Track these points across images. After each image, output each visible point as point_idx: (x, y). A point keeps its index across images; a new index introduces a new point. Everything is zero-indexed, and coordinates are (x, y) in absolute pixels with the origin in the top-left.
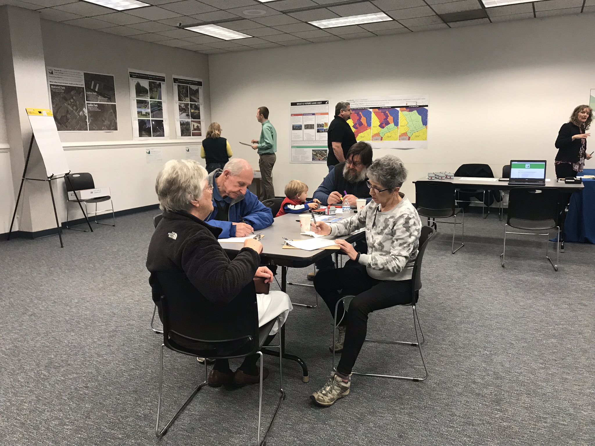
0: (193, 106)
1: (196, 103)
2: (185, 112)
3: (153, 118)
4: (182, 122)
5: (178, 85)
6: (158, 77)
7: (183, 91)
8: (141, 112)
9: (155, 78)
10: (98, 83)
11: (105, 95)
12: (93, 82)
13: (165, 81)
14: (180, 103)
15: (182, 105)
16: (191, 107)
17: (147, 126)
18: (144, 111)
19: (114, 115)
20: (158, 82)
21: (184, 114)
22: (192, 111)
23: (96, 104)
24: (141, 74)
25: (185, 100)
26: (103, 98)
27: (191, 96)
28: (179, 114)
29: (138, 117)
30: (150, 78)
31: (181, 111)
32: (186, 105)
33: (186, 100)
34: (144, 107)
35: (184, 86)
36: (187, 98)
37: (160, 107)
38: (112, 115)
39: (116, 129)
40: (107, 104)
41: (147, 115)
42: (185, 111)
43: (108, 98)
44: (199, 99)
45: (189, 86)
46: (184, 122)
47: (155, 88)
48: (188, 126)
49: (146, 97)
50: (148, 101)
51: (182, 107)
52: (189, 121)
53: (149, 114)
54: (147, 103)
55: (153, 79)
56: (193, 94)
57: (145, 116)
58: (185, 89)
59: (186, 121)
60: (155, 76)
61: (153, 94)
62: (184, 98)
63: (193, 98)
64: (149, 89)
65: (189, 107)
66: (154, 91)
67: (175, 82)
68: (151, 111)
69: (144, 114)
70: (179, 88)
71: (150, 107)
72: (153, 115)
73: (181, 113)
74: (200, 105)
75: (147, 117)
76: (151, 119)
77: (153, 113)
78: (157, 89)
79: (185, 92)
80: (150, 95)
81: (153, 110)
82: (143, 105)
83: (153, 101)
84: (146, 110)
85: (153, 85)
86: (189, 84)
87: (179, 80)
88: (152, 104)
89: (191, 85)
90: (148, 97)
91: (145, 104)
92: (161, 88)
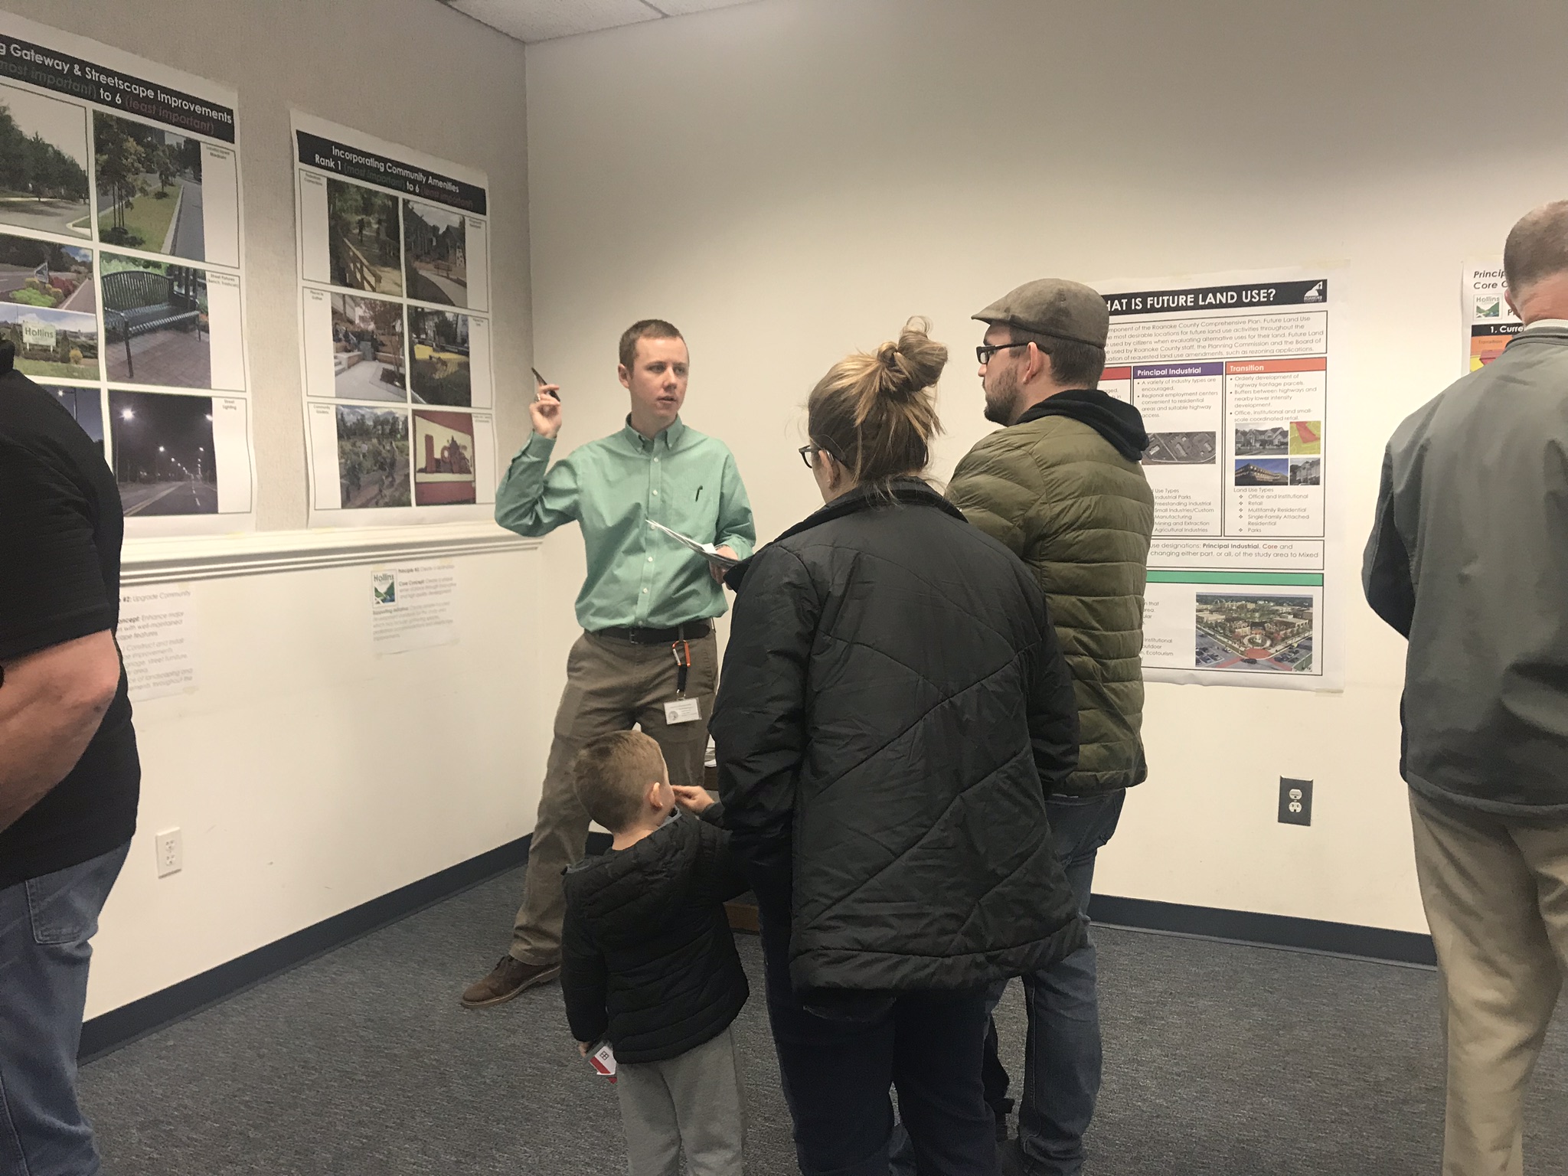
0: (430, 326)
2: (375, 359)
3: (131, 378)
4: (350, 418)
6: (174, 102)
7: (362, 224)
9: (145, 99)
13: (229, 140)
14: (343, 296)
15: (358, 312)
16: (415, 329)
20: (175, 132)
21: (369, 371)
22: (423, 352)
27: (417, 264)
28: (333, 369)
30: (106, 95)
31: (347, 351)
33: (386, 285)
34: (44, 291)
35: (377, 193)
36: (388, 275)
41: (75, 352)
42: (377, 348)
44: (464, 285)
45: (406, 202)
46: (363, 416)
47: (150, 171)
48: (391, 443)
49: (70, 225)
50: (90, 253)
51: (357, 321)
52: (399, 414)
53: (90, 351)
54: (67, 270)
55: (135, 104)
56: (429, 253)
57: (47, 359)
58: (376, 215)
59: (376, 411)
60: (155, 87)
61: (127, 211)
62: (372, 268)
63: (427, 272)
64: (96, 171)
65: (404, 326)
66: (143, 190)
67: (306, 158)
68: (107, 330)
69: (45, 349)
70: (338, 204)
71: (105, 305)
72: (124, 362)
73: (345, 365)
74: (471, 323)
75: (74, 370)
76: (105, 385)
77: (122, 346)
78: (165, 183)
79: (378, 231)
80: (102, 213)
81: (127, 325)
82: (33, 276)
83: (134, 261)
84: (64, 316)
85: (131, 144)
86: (406, 190)
87: (335, 152)
88: (126, 280)
89: (420, 195)
90: (89, 225)
91: (56, 274)
92: (198, 179)
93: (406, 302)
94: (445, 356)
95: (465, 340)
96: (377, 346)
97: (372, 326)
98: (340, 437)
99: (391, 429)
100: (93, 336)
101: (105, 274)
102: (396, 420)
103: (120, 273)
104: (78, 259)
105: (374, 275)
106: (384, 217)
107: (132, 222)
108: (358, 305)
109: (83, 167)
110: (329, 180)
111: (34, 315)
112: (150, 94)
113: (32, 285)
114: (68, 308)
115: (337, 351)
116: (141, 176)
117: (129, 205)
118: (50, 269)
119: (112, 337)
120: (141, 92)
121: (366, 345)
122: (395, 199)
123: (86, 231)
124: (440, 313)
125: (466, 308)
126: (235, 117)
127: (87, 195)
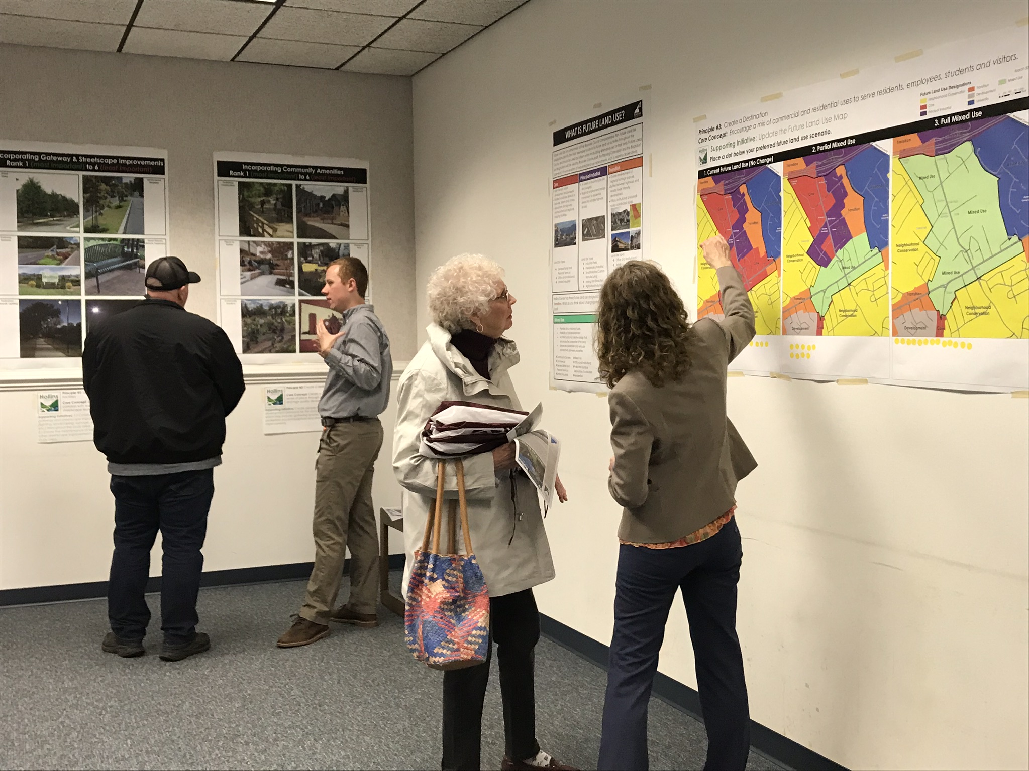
0: (316, 253)
1: (333, 243)
2: (271, 273)
3: (99, 293)
4: (251, 306)
5: (239, 183)
6: (128, 162)
7: (263, 203)
8: (39, 277)
9: (113, 164)
13: (163, 173)
14: (248, 242)
15: (259, 249)
16: (304, 255)
17: (59, 323)
18: (50, 273)
20: (130, 176)
21: (267, 280)
22: (308, 267)
24: (47, 154)
25: (275, 230)
27: (306, 219)
28: (239, 281)
29: (20, 294)
30: (89, 167)
31: (250, 270)
32: (280, 248)
33: (279, 233)
34: (53, 257)
35: (275, 184)
36: (283, 228)
37: (136, 256)
41: (70, 284)
44: (348, 226)
45: (299, 186)
46: (262, 305)
47: (113, 197)
48: (282, 319)
49: (68, 228)
50: (78, 239)
51: (258, 255)
52: (287, 302)
53: (76, 282)
54: (67, 248)
55: (107, 167)
56: (316, 211)
57: (54, 288)
58: (275, 196)
59: (271, 302)
60: (117, 158)
61: (100, 218)
62: (271, 225)
63: (316, 223)
64: (84, 201)
65: (294, 254)
66: (109, 207)
67: (224, 175)
68: (86, 273)
69: (53, 284)
70: (246, 193)
71: (85, 261)
72: (95, 286)
73: (249, 277)
74: (352, 245)
75: (67, 291)
76: (83, 298)
77: (95, 280)
78: (121, 200)
79: (275, 204)
80: (86, 220)
81: (98, 269)
82: (49, 253)
83: (103, 239)
84: (63, 268)
85: (103, 186)
86: (299, 179)
87: (244, 167)
88: (98, 249)
89: (310, 180)
90: (78, 226)
91: (58, 251)
92: (142, 196)
93: (297, 240)
96: (273, 266)
97: (269, 256)
98: (245, 316)
99: (281, 311)
100: (78, 276)
101: (87, 247)
102: (285, 306)
103: (95, 246)
104: (72, 242)
105: (272, 228)
106: (280, 196)
107: (102, 222)
109: (76, 201)
111: (48, 270)
112: (115, 161)
113: (48, 256)
114: (67, 264)
115: (243, 271)
116: (108, 200)
117: (101, 214)
118: (58, 248)
119: (88, 275)
120: (109, 161)
121: (265, 267)
122: (290, 185)
123: (77, 229)
124: (327, 244)
125: (348, 239)
126: (166, 162)
127: (79, 213)
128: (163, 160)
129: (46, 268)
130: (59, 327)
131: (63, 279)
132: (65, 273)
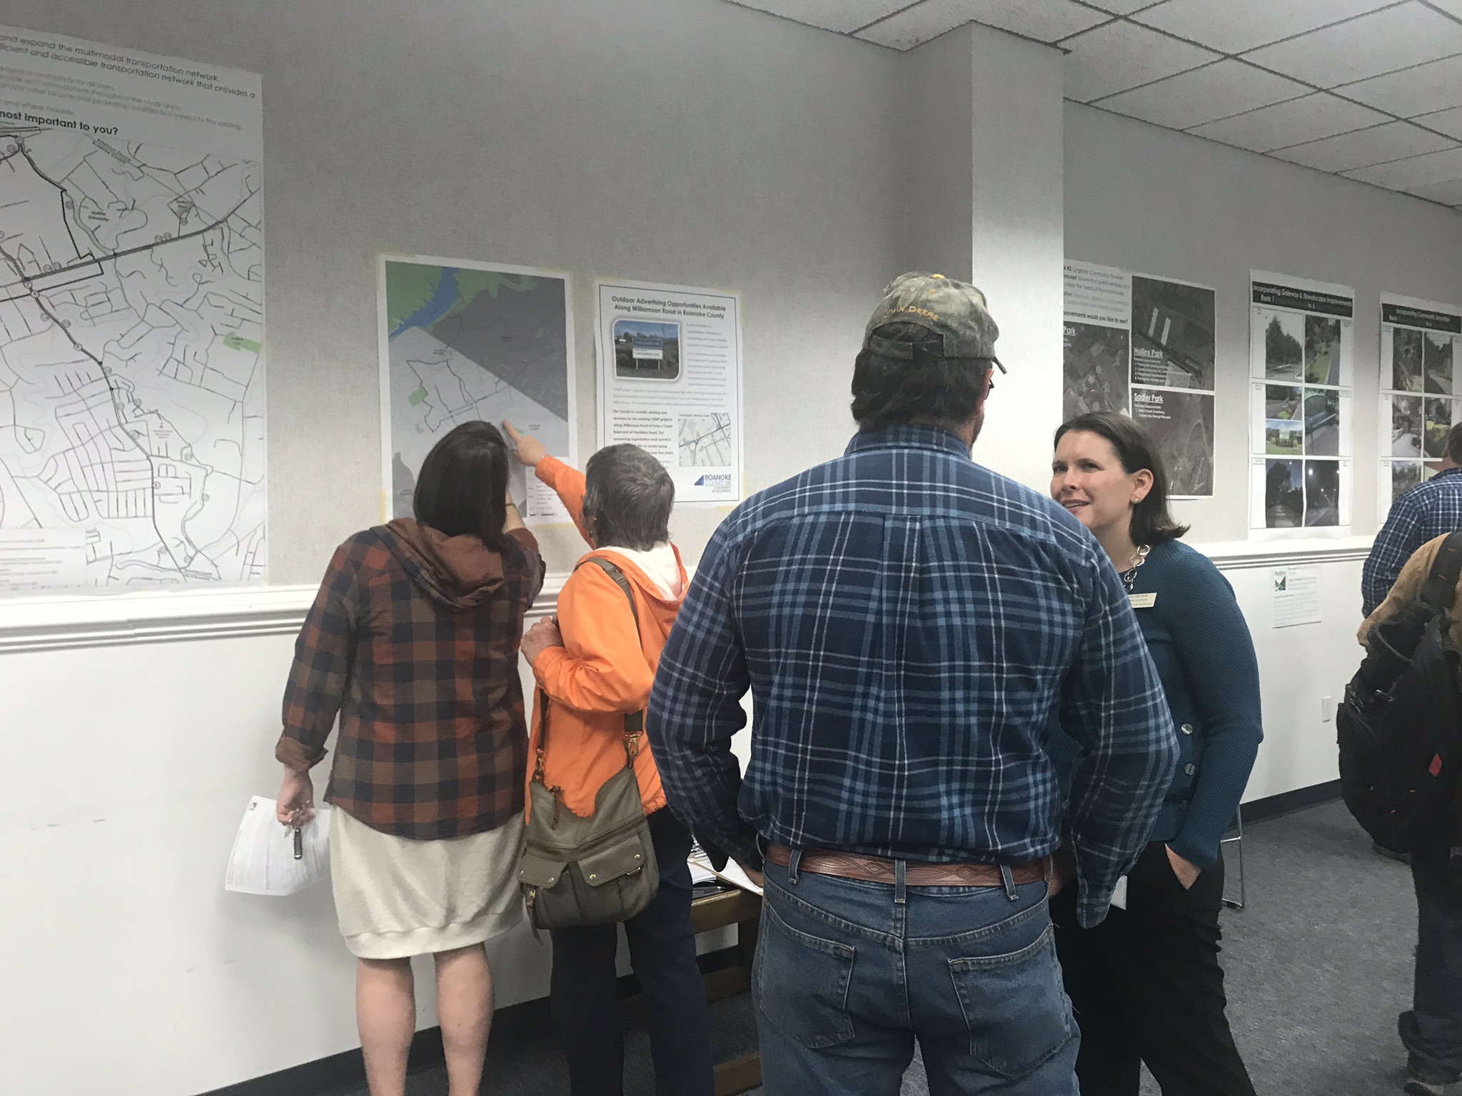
1: (1442, 399)
2: (1410, 431)
3: (1312, 453)
4: (1398, 469)
6: (1333, 302)
7: (1407, 351)
9: (1323, 303)
10: (1170, 318)
11: (1187, 362)
12: (1156, 311)
14: (1397, 396)
15: (1403, 404)
16: (1427, 412)
17: (1289, 487)
19: (1205, 439)
20: (1332, 318)
21: (1407, 438)
22: (1431, 425)
23: (1158, 393)
24: (1287, 289)
25: (1412, 384)
26: (1182, 373)
27: (1429, 372)
28: (1392, 440)
29: (1266, 453)
30: (1309, 305)
31: (1399, 427)
32: (1415, 403)
33: (1415, 387)
34: (1287, 411)
35: (1412, 331)
36: (1416, 379)
37: (1334, 411)
38: (1199, 437)
39: (1207, 491)
40: (1191, 395)
41: (1295, 441)
42: (1410, 426)
43: (1195, 371)
44: (1450, 380)
45: (1426, 334)
46: (1403, 467)
47: (1323, 340)
49: (1296, 377)
50: (1301, 389)
51: (1403, 410)
52: (1418, 465)
53: (1300, 439)
54: (1294, 399)
55: (1319, 307)
57: (1286, 446)
58: (1413, 345)
59: (1408, 464)
60: (1326, 296)
61: (1313, 365)
62: (1409, 377)
63: (1434, 376)
64: (1305, 344)
65: (1422, 411)
66: (1320, 353)
67: (1386, 319)
68: (1306, 428)
69: (1286, 441)
70: (1397, 342)
71: (1305, 415)
72: (1311, 444)
73: (1397, 435)
74: (1453, 402)
75: (1294, 450)
76: (1304, 458)
77: (1310, 436)
78: (1328, 346)
79: (1413, 354)
80: (1306, 368)
81: (1312, 424)
82: (1284, 405)
83: (1315, 390)
84: (1292, 423)
85: (1317, 329)
86: (1426, 327)
87: (1398, 311)
88: (1311, 400)
89: (1432, 328)
90: (1300, 375)
91: (1291, 402)
92: (1339, 341)
93: (1424, 395)
94: (1441, 426)
95: (1450, 416)
96: (1411, 423)
97: (1409, 412)
98: (1394, 479)
99: (1413, 473)
100: (1301, 433)
101: (1307, 398)
102: (1416, 468)
103: (1311, 397)
104: (1297, 393)
105: (1410, 381)
106: (1416, 345)
107: (1317, 372)
108: (1403, 400)
109: (1300, 344)
110: (1395, 329)
111: (1283, 424)
112: (1325, 300)
113: (1283, 409)
114: (1294, 419)
115: (1394, 429)
116: (1320, 344)
117: (1314, 362)
118: (1290, 399)
119: (1308, 431)
120: (1321, 300)
122: (1421, 333)
123: (1299, 378)
124: (1439, 399)
125: (1451, 394)
126: (1354, 301)
127: (1301, 360)
128: (1350, 300)
129: (1282, 422)
130: (1290, 491)
131: (1292, 434)
132: (1293, 429)
